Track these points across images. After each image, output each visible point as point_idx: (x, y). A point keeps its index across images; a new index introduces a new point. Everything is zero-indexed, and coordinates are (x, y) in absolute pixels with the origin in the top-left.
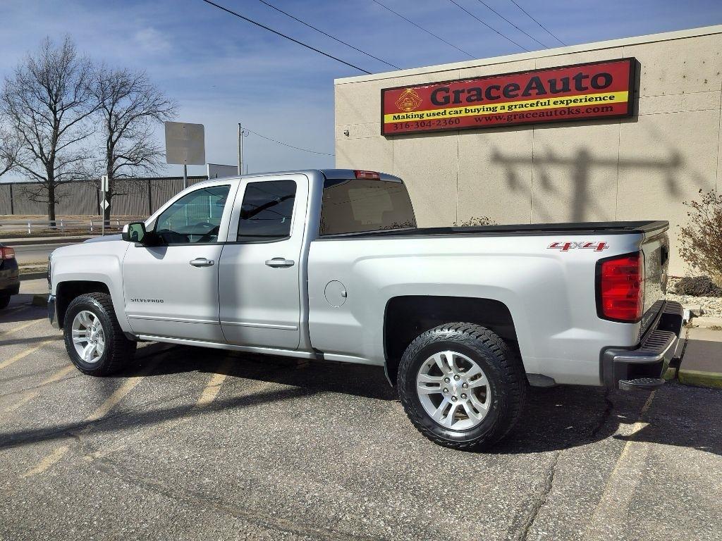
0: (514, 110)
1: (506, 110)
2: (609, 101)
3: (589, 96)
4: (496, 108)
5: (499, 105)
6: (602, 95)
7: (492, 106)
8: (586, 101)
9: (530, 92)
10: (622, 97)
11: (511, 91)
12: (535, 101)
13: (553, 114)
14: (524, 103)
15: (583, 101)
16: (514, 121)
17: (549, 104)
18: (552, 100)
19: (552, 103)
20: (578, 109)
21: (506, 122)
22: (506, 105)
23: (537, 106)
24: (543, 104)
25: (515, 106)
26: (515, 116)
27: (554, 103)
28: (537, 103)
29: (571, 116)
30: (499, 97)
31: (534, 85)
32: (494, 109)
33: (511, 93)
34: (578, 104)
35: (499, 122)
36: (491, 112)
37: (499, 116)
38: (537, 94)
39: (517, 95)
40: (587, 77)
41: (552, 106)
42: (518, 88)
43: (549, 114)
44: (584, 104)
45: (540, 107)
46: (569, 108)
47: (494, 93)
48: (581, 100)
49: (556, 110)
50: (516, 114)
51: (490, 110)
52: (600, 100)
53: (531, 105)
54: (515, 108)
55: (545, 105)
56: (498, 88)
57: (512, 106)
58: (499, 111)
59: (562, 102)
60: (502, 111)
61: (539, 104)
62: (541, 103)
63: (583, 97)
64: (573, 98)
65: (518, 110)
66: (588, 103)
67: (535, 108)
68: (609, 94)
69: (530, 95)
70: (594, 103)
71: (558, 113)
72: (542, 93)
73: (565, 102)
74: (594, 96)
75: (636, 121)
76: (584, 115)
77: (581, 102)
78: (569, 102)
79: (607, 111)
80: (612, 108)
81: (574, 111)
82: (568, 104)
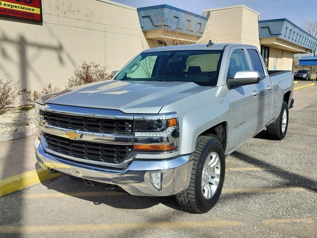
2: (32, 12)
3: (23, 6)
6: (29, 7)
8: (21, 8)
10: (37, 11)
13: (4, 11)
15: (20, 8)
17: (1, 5)
18: (3, 3)
20: (18, 12)
27: (4, 5)
29: (14, 15)
34: (17, 9)
43: (2, 11)
44: (20, 9)
46: (13, 10)
48: (19, 7)
49: (6, 9)
52: (28, 10)
59: (9, 5)
63: (20, 5)
64: (15, 5)
66: (22, 10)
68: (32, 8)
70: (25, 10)
71: (7, 11)
73: (10, 6)
74: (25, 7)
75: (42, 25)
76: (21, 16)
77: (19, 8)
78: (12, 6)
79: (32, 17)
80: (34, 16)
81: (16, 13)
82: (12, 7)
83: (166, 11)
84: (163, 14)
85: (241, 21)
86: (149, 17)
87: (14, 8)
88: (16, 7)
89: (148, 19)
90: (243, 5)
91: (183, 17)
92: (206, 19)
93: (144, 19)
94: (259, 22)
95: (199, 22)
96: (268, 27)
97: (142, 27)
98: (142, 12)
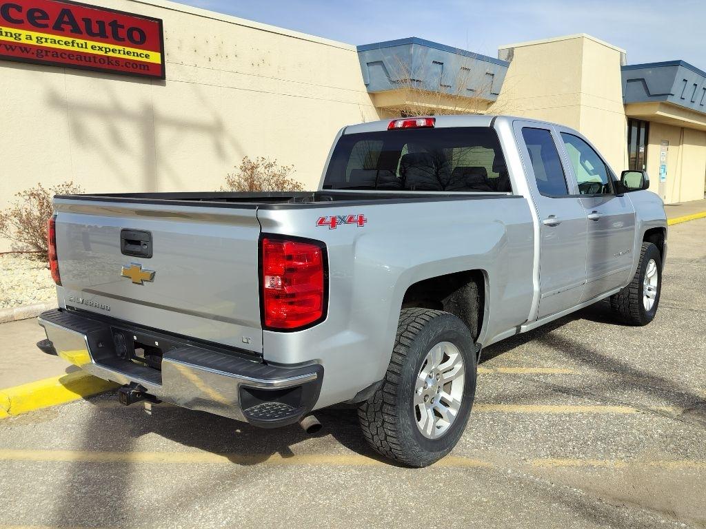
0: (45, 44)
1: (34, 42)
2: (144, 60)
3: (127, 49)
4: (20, 35)
5: (24, 33)
6: (139, 51)
7: (14, 31)
8: (124, 54)
9: (62, 26)
10: (154, 58)
11: (39, 18)
12: (70, 40)
13: (92, 59)
14: (57, 38)
15: (122, 52)
16: (45, 58)
17: (86, 48)
18: (90, 43)
19: (90, 47)
20: (118, 60)
21: (35, 57)
22: (35, 35)
23: (73, 45)
24: (80, 46)
25: (46, 39)
26: (46, 51)
27: (92, 47)
28: (73, 42)
29: (110, 67)
30: (22, 22)
31: (66, 19)
32: (17, 36)
33: (39, 21)
34: (117, 55)
35: (25, 55)
36: (12, 40)
37: (25, 48)
38: (72, 31)
39: (46, 26)
40: (122, 27)
41: (90, 51)
42: (45, 16)
43: (87, 59)
44: (122, 56)
45: (76, 49)
46: (108, 57)
47: (13, 13)
48: (120, 50)
49: (95, 56)
50: (47, 50)
51: (11, 36)
52: (137, 56)
53: (66, 43)
54: (46, 41)
55: (82, 47)
56: (20, 9)
57: (41, 38)
58: (24, 41)
59: (100, 49)
60: (29, 42)
61: (75, 45)
62: (78, 44)
63: (121, 48)
64: (112, 47)
65: (49, 45)
66: (126, 57)
67: (70, 48)
68: (145, 52)
69: (63, 30)
70: (131, 57)
71: (97, 60)
72: (76, 32)
73: (104, 49)
74: (132, 50)
75: (164, 84)
76: (124, 69)
77: (119, 53)
78: (108, 50)
79: (144, 69)
80: (148, 67)
81: (114, 62)
82: (106, 52)
83: (416, 50)
84: (410, 56)
85: (580, 68)
86: (381, 63)
87: (110, 54)
88: (113, 51)
89: (380, 67)
90: (585, 35)
91: (452, 62)
92: (506, 65)
93: (371, 68)
94: (623, 68)
95: (488, 71)
96: (643, 80)
97: (367, 85)
98: (367, 53)
